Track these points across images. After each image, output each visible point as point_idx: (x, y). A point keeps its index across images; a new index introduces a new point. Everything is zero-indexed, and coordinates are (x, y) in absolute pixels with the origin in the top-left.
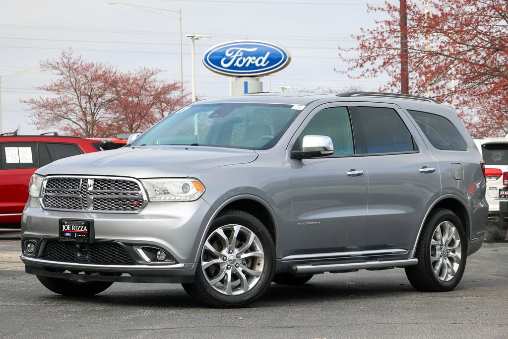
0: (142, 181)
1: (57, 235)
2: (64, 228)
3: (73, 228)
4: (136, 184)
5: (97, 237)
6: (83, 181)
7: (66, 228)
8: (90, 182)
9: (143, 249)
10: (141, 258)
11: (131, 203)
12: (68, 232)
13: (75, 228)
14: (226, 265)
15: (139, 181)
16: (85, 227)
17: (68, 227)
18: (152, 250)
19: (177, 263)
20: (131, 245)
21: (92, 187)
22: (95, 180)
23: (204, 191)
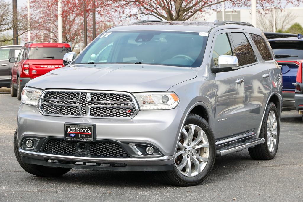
0: (134, 94)
1: (62, 135)
2: (69, 130)
3: (77, 131)
4: (129, 96)
5: (98, 137)
6: (82, 94)
7: (71, 130)
8: (88, 95)
9: (136, 146)
10: (135, 153)
11: (124, 111)
12: (72, 133)
13: (79, 131)
14: (187, 155)
15: (131, 94)
16: (89, 130)
17: (73, 130)
18: (143, 147)
19: (163, 156)
20: (127, 143)
21: (90, 99)
22: (92, 94)
23: (179, 100)
